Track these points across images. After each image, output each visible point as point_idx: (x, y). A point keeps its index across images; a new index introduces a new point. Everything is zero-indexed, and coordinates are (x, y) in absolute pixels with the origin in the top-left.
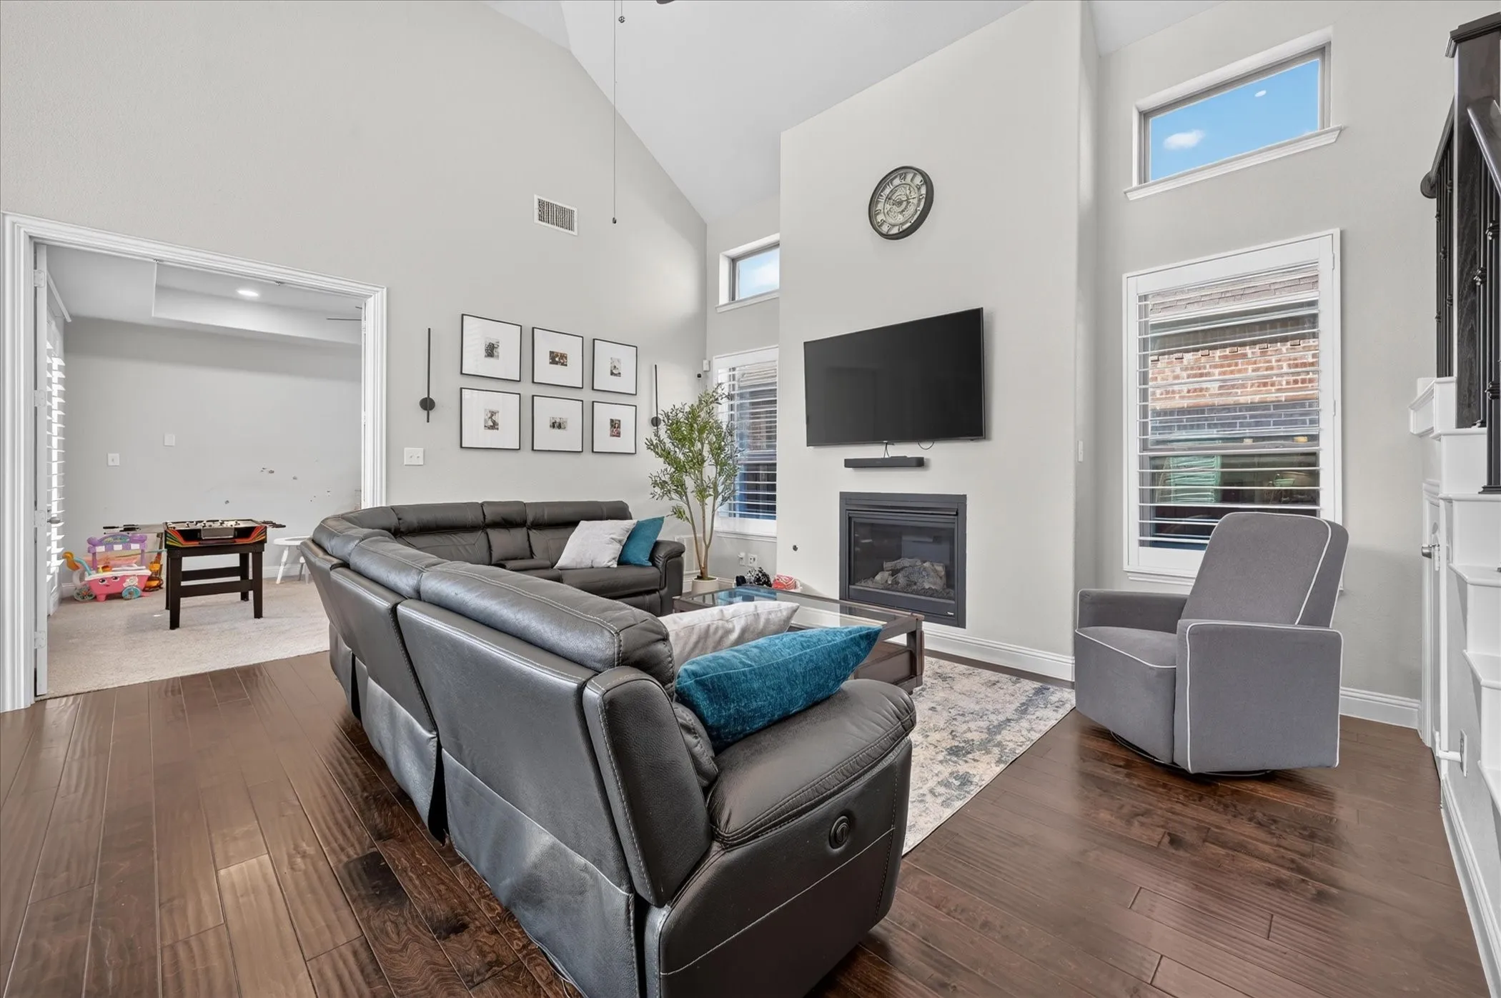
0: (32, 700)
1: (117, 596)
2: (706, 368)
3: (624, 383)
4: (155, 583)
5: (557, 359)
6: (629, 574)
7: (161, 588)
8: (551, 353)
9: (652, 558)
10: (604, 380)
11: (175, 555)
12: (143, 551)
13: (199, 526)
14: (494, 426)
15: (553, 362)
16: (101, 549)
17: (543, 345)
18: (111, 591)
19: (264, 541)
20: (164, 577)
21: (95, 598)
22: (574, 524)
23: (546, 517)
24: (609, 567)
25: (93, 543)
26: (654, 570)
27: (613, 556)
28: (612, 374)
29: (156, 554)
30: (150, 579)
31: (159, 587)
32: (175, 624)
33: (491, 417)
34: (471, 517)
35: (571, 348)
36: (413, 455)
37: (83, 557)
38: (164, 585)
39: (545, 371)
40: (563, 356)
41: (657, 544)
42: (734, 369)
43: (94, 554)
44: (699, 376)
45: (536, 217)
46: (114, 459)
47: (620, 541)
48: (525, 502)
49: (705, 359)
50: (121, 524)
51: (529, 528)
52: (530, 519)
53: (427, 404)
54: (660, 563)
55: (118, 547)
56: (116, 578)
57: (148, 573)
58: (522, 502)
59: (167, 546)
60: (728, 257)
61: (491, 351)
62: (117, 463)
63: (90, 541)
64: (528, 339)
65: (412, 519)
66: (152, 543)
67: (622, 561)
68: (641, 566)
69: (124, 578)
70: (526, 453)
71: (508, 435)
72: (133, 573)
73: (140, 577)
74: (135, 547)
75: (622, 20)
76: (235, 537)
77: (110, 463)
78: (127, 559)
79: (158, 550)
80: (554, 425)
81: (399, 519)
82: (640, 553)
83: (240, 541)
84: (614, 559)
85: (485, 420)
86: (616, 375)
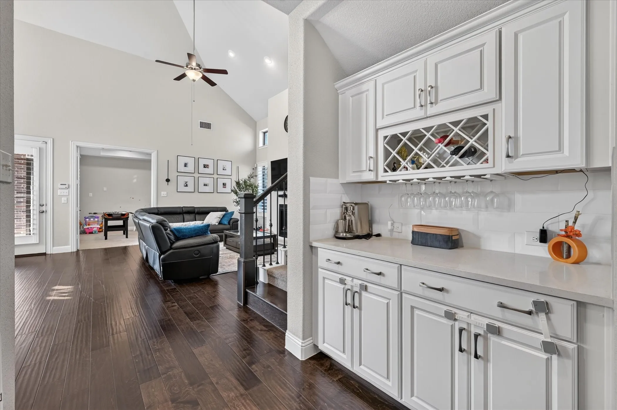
0: (77, 250)
1: (91, 233)
2: (256, 166)
3: (228, 172)
4: (101, 230)
5: (205, 166)
6: (221, 227)
7: (103, 232)
8: (204, 165)
9: (229, 223)
10: (220, 171)
11: (106, 220)
12: (98, 221)
13: (112, 213)
14: (187, 186)
15: (205, 167)
16: (87, 220)
17: (202, 162)
18: (90, 231)
19: (128, 217)
20: (103, 228)
21: (86, 233)
22: (208, 213)
23: (201, 211)
24: (215, 225)
25: (86, 218)
26: (229, 226)
27: (217, 221)
28: (223, 169)
29: (101, 222)
30: (100, 229)
31: (102, 231)
32: (106, 239)
33: (186, 183)
34: (179, 210)
35: (210, 163)
36: (163, 193)
37: (83, 222)
38: (104, 231)
39: (202, 169)
40: (208, 165)
41: (231, 219)
42: (264, 167)
43: (86, 221)
44: (253, 169)
45: (199, 126)
46: (91, 195)
47: (219, 218)
48: (195, 207)
49: (256, 163)
50: (93, 212)
51: (196, 214)
52: (196, 211)
53: (168, 180)
54: (231, 223)
55: (92, 219)
56: (91, 228)
57: (100, 227)
58: (194, 207)
59: (104, 218)
60: (263, 132)
61: (186, 165)
62: (92, 196)
63: (85, 218)
64: (197, 161)
65: (162, 211)
66: (100, 219)
67: (220, 223)
68: (225, 225)
69: (93, 228)
70: (196, 193)
71: (190, 188)
72: (96, 227)
73: (97, 228)
74: (96, 219)
75: (194, 101)
76: (121, 216)
77: (90, 196)
78: (94, 223)
79: (102, 220)
80: (205, 185)
81: (158, 211)
82: (225, 222)
83: (122, 217)
84: (217, 222)
85: (184, 184)
86: (224, 170)
